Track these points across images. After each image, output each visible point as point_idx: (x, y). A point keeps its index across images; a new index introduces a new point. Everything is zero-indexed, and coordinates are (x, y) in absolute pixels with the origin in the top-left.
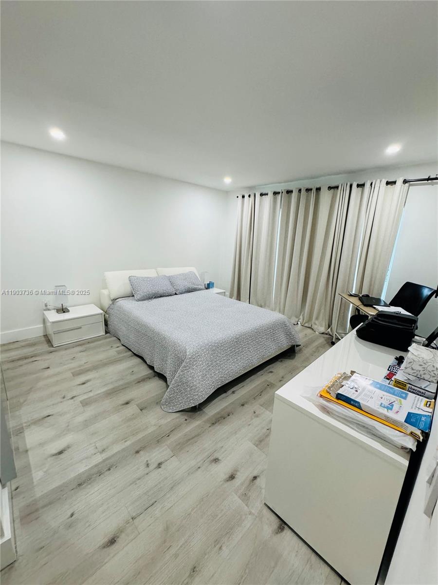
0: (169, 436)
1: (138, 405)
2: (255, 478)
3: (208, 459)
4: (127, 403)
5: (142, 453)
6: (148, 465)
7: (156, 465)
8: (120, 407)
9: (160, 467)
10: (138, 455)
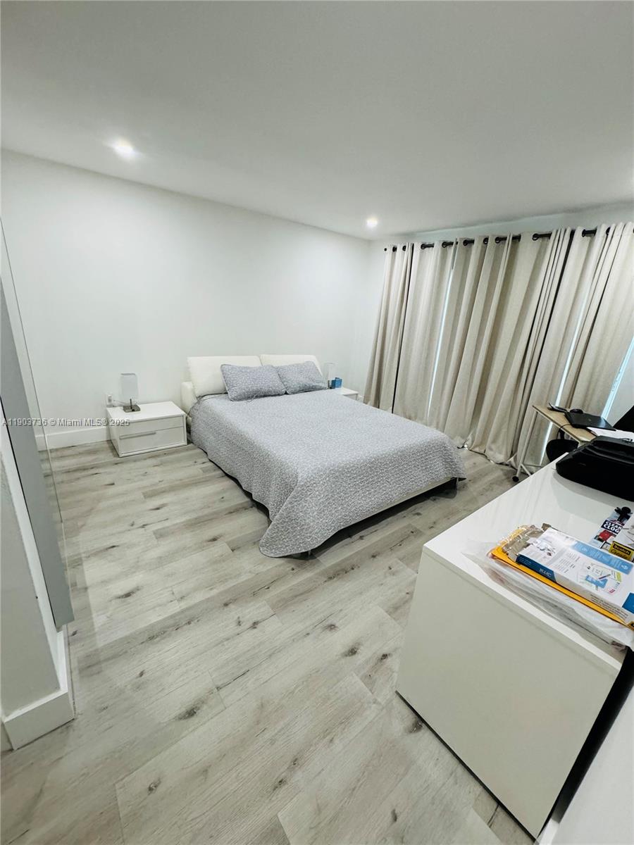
0: (268, 588)
1: (228, 543)
2: (385, 656)
3: (321, 625)
4: (214, 540)
5: (232, 606)
6: (239, 622)
7: (250, 623)
8: (205, 544)
9: (255, 628)
10: (226, 609)
